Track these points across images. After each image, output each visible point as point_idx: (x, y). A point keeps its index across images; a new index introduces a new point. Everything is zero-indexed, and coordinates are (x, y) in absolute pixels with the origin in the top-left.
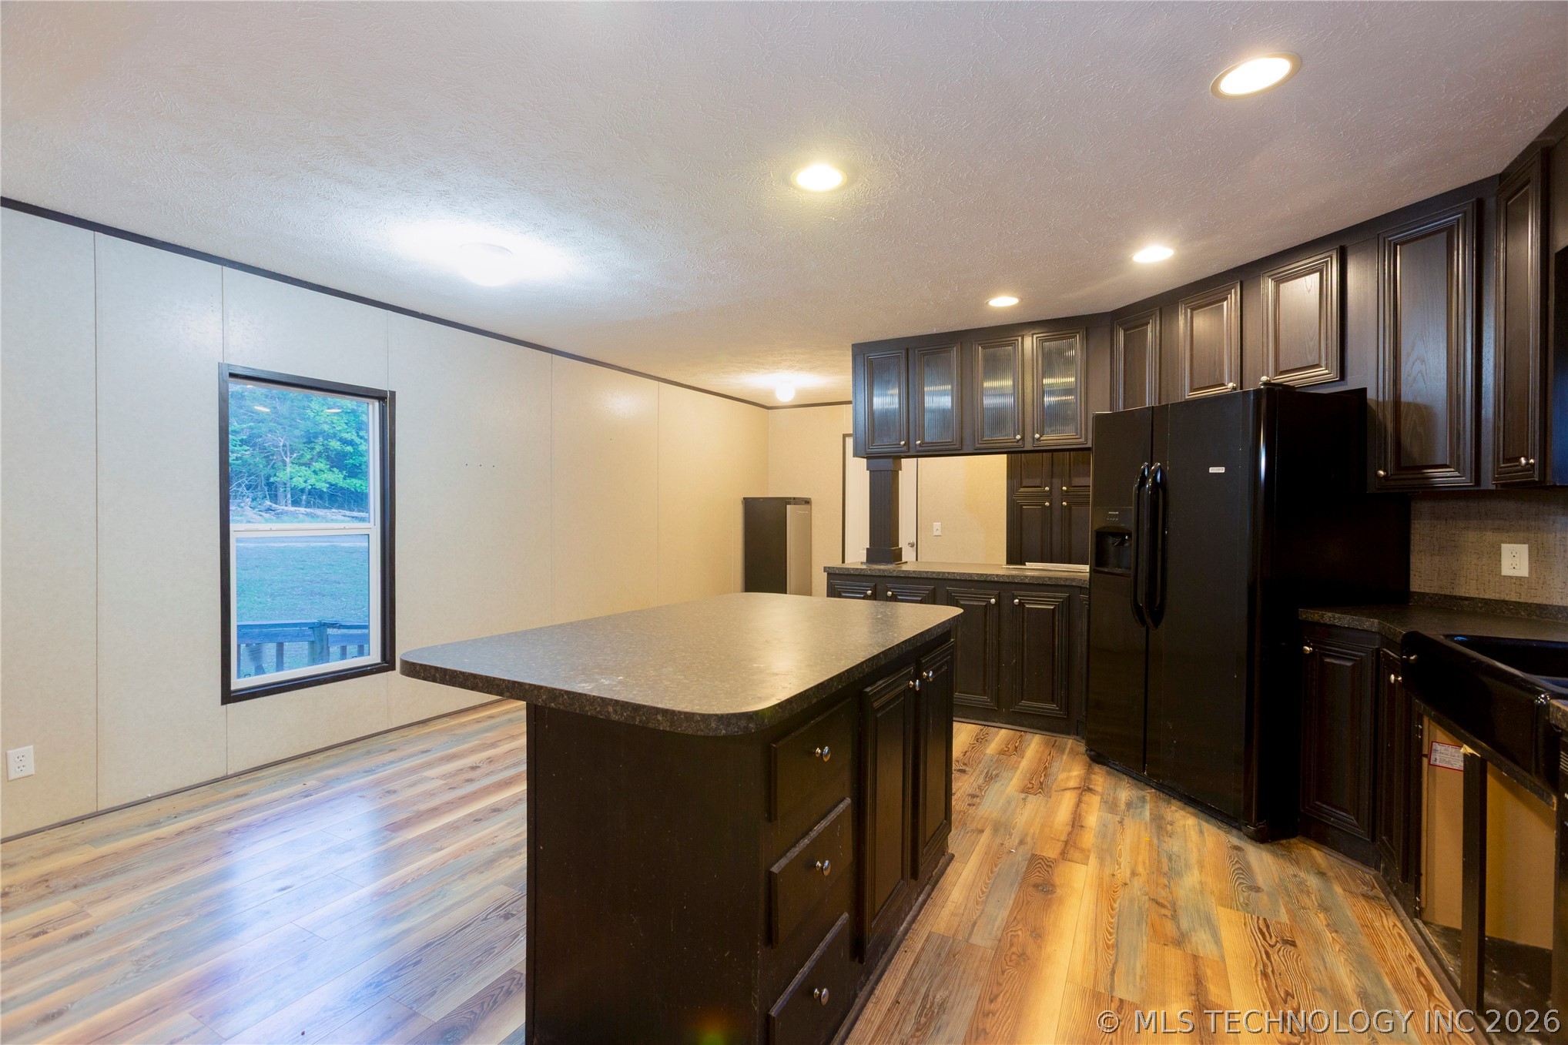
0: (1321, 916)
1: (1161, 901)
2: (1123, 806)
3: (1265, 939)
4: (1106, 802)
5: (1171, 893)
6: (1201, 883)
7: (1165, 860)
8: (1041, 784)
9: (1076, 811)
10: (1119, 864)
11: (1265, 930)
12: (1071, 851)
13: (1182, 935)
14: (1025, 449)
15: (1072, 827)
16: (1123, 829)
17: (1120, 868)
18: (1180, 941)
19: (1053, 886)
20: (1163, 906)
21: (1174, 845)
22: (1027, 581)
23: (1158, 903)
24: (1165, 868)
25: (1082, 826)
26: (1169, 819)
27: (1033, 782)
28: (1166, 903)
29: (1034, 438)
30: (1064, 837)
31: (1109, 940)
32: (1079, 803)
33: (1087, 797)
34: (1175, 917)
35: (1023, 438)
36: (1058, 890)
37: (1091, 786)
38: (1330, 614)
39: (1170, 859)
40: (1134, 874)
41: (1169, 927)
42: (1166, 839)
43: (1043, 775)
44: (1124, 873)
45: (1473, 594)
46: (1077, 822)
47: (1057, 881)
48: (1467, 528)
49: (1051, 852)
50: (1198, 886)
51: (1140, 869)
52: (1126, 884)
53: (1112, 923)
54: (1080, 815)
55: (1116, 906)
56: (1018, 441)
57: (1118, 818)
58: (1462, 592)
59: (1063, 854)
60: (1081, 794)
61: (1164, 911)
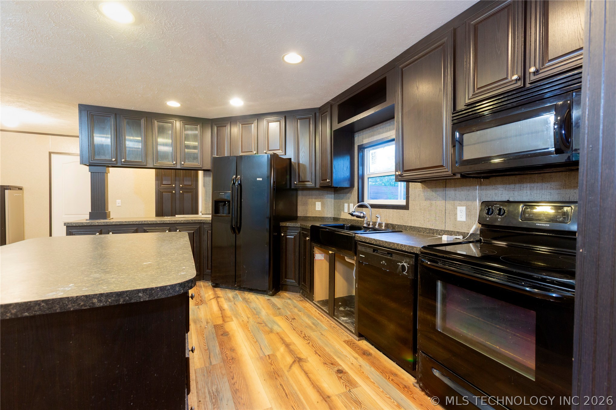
0: (295, 309)
1: (260, 322)
2: (232, 299)
3: (288, 320)
4: (226, 299)
5: (261, 319)
6: (266, 313)
7: (254, 310)
8: (201, 300)
9: (219, 305)
10: (242, 317)
11: (287, 318)
12: (226, 319)
13: (271, 329)
14: (177, 168)
15: (221, 311)
16: (237, 306)
17: (243, 318)
18: (271, 331)
19: (227, 332)
20: (262, 323)
21: (253, 305)
22: (182, 222)
23: (260, 323)
24: (255, 313)
25: (224, 310)
26: (247, 298)
27: (197, 301)
28: (262, 322)
29: (181, 164)
30: (220, 315)
31: (254, 340)
32: (218, 302)
33: (219, 300)
34: (266, 325)
35: (176, 163)
36: (230, 333)
37: (218, 296)
38: (288, 223)
39: (255, 310)
40: (248, 318)
41: (266, 328)
42: (250, 304)
43: (199, 297)
44: (245, 319)
45: (310, 216)
46: (221, 309)
47: (228, 330)
48: (309, 198)
49: (220, 322)
50: (266, 314)
51: (249, 316)
52: (248, 322)
53: (252, 335)
54: (221, 306)
55: (250, 329)
56: (174, 164)
57: (233, 303)
58: (308, 215)
59: (224, 320)
60: (217, 299)
61: (263, 325)
